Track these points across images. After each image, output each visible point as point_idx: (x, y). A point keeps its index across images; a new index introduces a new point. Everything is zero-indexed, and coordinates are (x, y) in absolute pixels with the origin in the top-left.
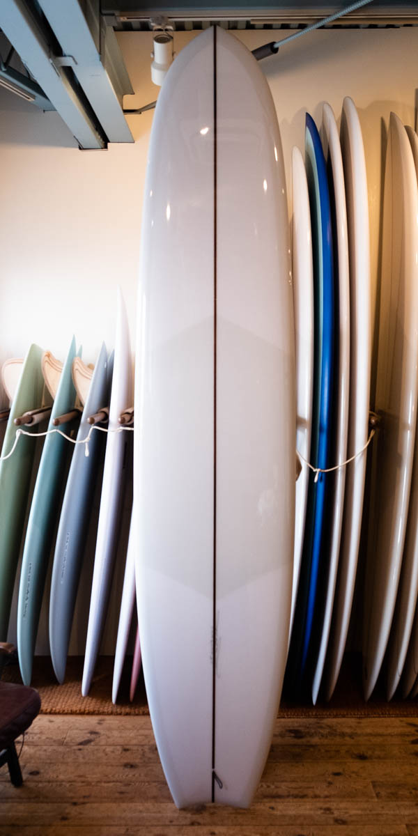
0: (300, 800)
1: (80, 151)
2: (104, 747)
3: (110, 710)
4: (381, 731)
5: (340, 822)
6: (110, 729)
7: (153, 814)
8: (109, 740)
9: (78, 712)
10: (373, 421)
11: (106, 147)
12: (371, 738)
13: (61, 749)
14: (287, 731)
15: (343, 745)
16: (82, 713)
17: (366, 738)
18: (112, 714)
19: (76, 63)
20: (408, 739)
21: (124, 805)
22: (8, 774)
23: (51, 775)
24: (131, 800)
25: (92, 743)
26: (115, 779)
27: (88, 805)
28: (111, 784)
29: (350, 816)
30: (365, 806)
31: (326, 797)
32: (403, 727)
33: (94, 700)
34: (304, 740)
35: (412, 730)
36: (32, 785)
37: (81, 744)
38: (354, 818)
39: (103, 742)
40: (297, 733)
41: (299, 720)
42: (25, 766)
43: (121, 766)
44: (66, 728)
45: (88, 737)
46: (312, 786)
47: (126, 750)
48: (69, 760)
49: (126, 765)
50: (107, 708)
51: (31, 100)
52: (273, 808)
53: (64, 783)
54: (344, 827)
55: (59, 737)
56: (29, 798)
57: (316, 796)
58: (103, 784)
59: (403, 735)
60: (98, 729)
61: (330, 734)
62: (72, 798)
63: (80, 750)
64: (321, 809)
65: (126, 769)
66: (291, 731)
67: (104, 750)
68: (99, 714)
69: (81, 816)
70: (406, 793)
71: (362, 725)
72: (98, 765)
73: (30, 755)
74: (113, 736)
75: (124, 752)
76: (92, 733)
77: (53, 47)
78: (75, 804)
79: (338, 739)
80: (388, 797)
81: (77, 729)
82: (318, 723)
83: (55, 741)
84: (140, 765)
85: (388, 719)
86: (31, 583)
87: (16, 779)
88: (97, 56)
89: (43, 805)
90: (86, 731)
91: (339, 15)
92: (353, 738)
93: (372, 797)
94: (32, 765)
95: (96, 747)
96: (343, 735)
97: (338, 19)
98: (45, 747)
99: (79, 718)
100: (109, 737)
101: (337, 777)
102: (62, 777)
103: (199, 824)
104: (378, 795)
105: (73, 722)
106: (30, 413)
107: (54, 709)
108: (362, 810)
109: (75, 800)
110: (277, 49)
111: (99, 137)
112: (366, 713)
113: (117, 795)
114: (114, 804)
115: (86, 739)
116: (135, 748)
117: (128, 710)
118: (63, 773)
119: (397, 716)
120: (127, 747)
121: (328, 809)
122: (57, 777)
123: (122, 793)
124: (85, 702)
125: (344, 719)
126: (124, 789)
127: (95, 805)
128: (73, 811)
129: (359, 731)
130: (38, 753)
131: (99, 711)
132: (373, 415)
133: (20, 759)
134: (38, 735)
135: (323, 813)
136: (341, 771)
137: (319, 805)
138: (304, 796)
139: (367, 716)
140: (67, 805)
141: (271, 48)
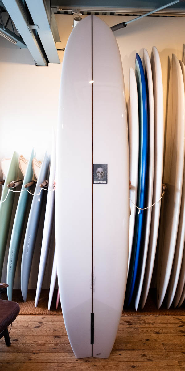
0: (132, 351)
1: (36, 66)
2: (45, 329)
3: (47, 313)
4: (165, 322)
5: (150, 360)
6: (47, 321)
7: (68, 358)
8: (47, 326)
9: (33, 314)
10: (164, 188)
11: (48, 65)
12: (161, 325)
13: (27, 330)
14: (125, 322)
15: (149, 328)
16: (35, 315)
17: (159, 325)
18: (48, 315)
19: (39, 28)
20: (177, 325)
21: (56, 354)
22: (5, 341)
23: (23, 341)
24: (59, 351)
25: (40, 327)
26: (51, 343)
27: (40, 354)
28: (50, 345)
29: (154, 358)
30: (160, 353)
31: (143, 350)
32: (174, 320)
33: (40, 309)
34: (132, 326)
35: (179, 321)
36: (15, 345)
37: (35, 328)
38: (155, 359)
39: (45, 327)
40: (129, 323)
41: (130, 317)
42: (11, 337)
43: (54, 337)
44: (28, 321)
45: (38, 324)
46: (137, 345)
47: (55, 330)
48: (31, 335)
49: (55, 337)
50: (46, 312)
51: (16, 43)
52: (120, 355)
53: (29, 345)
54: (151, 362)
55: (26, 325)
56: (14, 351)
57: (139, 350)
58: (46, 345)
59: (174, 323)
60: (42, 321)
61: (144, 323)
62: (33, 351)
63: (35, 330)
64: (141, 355)
65: (56, 338)
66: (126, 322)
67: (46, 330)
68: (42, 315)
69: (37, 359)
70: (177, 348)
71: (157, 319)
72: (43, 337)
73: (13, 333)
74: (49, 324)
75: (54, 331)
76: (40, 323)
77: (30, 21)
78: (34, 353)
79: (147, 325)
80: (170, 350)
81: (33, 321)
82: (138, 318)
83: (24, 327)
84: (62, 336)
85: (168, 317)
86: (13, 257)
87: (8, 343)
88: (49, 25)
89: (20, 354)
90: (37, 322)
91: (154, 12)
92: (153, 325)
93: (163, 350)
94: (14, 337)
95: (42, 329)
96: (149, 323)
97: (154, 13)
98: (19, 329)
99: (34, 316)
100: (47, 325)
101: (147, 341)
102: (28, 342)
103: (89, 362)
104: (165, 349)
105: (31, 318)
106: (13, 182)
107: (22, 312)
108: (159, 355)
109: (34, 352)
110: (126, 25)
111: (45, 60)
112: (159, 314)
113: (53, 350)
114: (52, 353)
115: (38, 325)
116: (59, 329)
117: (55, 313)
118: (29, 340)
119: (172, 315)
120: (56, 329)
121: (144, 355)
122: (26, 342)
123: (54, 349)
124: (36, 310)
125: (149, 317)
126: (55, 347)
127: (43, 354)
128: (34, 357)
129: (156, 322)
130: (17, 332)
131: (42, 314)
132: (164, 185)
133: (9, 334)
134: (16, 324)
135: (142, 357)
136: (149, 339)
137: (140, 353)
138: (134, 350)
139: (159, 315)
140: (31, 354)
141: (124, 25)
